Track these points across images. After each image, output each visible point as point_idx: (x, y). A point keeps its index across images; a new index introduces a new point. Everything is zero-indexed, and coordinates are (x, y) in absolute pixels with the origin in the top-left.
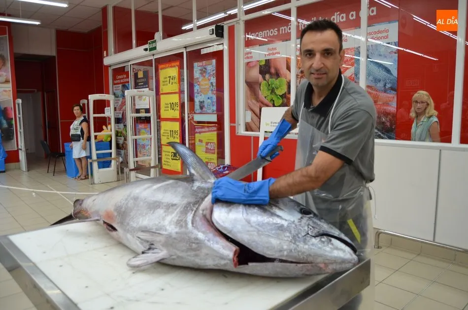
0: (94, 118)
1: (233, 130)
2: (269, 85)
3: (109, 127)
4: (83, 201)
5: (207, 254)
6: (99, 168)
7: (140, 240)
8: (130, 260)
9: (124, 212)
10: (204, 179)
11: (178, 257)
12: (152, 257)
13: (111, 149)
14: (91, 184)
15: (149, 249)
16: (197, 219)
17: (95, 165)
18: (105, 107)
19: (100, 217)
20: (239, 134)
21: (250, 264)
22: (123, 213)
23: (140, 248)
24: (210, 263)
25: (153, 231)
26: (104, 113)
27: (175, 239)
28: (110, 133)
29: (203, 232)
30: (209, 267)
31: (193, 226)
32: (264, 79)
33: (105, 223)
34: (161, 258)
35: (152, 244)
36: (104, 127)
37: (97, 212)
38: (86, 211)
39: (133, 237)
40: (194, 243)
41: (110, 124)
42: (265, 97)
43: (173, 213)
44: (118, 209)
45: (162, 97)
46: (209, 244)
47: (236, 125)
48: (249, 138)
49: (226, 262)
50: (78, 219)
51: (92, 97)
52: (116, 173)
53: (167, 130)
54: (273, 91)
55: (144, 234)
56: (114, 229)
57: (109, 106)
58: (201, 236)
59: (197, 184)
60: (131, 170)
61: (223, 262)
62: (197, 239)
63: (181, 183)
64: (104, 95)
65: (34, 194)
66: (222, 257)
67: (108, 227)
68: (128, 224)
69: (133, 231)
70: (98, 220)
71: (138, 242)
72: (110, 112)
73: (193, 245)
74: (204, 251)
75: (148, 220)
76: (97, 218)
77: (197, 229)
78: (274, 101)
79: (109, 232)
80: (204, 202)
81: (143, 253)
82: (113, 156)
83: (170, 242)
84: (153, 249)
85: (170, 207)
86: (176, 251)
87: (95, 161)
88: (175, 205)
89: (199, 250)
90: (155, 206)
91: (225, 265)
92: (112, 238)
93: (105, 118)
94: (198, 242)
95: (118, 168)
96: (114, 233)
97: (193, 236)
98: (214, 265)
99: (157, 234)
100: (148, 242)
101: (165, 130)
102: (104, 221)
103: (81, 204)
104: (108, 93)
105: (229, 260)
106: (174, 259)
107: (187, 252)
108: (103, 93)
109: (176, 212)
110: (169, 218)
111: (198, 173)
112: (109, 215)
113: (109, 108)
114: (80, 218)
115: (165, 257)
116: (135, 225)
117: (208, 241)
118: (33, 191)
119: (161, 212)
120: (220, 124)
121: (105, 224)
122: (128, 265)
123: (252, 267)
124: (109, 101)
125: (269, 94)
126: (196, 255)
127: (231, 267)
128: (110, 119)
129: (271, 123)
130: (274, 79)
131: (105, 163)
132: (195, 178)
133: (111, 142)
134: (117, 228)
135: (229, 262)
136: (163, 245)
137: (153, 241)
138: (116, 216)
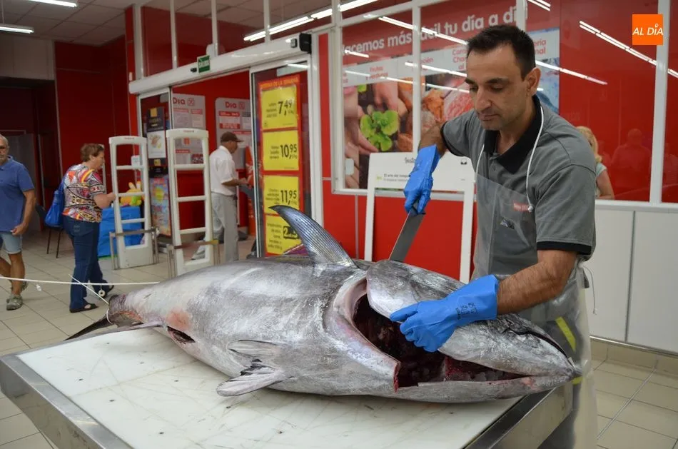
1: (327, 186)
2: (373, 121)
3: (138, 184)
5: (352, 373)
6: (127, 244)
7: (235, 354)
8: (221, 385)
9: (206, 313)
10: (331, 260)
11: (301, 378)
12: (258, 379)
13: (142, 216)
14: (115, 269)
15: (253, 367)
16: (332, 320)
17: (121, 241)
18: (132, 155)
19: (163, 321)
20: (336, 193)
21: (421, 385)
22: (203, 317)
23: (237, 367)
24: (355, 387)
25: (258, 339)
26: (130, 164)
27: (297, 350)
28: (139, 193)
29: (344, 340)
30: (352, 393)
31: (326, 331)
32: (365, 111)
33: (170, 329)
34: (273, 381)
35: (259, 360)
36: (131, 185)
37: (155, 314)
38: (133, 312)
39: (224, 350)
40: (329, 356)
41: (139, 179)
42: (368, 139)
43: (289, 312)
44: (194, 309)
46: (354, 357)
47: (332, 179)
48: (351, 198)
49: (382, 383)
51: (114, 141)
52: (152, 252)
53: (275, 190)
54: (379, 130)
55: (244, 345)
56: (189, 339)
57: (137, 153)
58: (339, 345)
59: (320, 268)
60: (177, 248)
61: (377, 384)
62: (333, 350)
63: (293, 267)
64: (130, 137)
66: (376, 377)
67: (178, 336)
68: (214, 331)
69: (222, 342)
70: (158, 326)
71: (232, 358)
72: (139, 163)
73: (328, 359)
74: (346, 368)
76: (156, 323)
77: (334, 336)
78: (379, 144)
79: (178, 343)
80: (337, 295)
81: (243, 373)
82: (147, 227)
83: (288, 356)
84: (260, 367)
85: (282, 304)
86: (299, 369)
87: (120, 234)
88: (291, 300)
89: (338, 367)
90: (255, 304)
91: (380, 388)
93: (131, 172)
94: (334, 353)
95: (154, 246)
96: (189, 345)
97: (327, 346)
98: (361, 390)
99: (266, 345)
100: (249, 356)
101: (271, 190)
102: (168, 327)
103: (122, 302)
104: (136, 134)
105: (388, 380)
106: (294, 382)
107: (318, 370)
108: (128, 134)
109: (294, 312)
110: (284, 320)
111: (321, 251)
112: (178, 318)
113: (138, 157)
115: (280, 379)
116: (226, 332)
117: (353, 353)
119: (268, 311)
121: (172, 333)
123: (425, 390)
124: (137, 147)
125: (373, 134)
126: (333, 375)
127: (389, 390)
128: (139, 172)
129: (385, 175)
130: (380, 113)
131: (134, 237)
132: (316, 259)
133: (142, 206)
134: (192, 337)
135: (387, 383)
136: (276, 361)
137: (259, 355)
138: (192, 319)
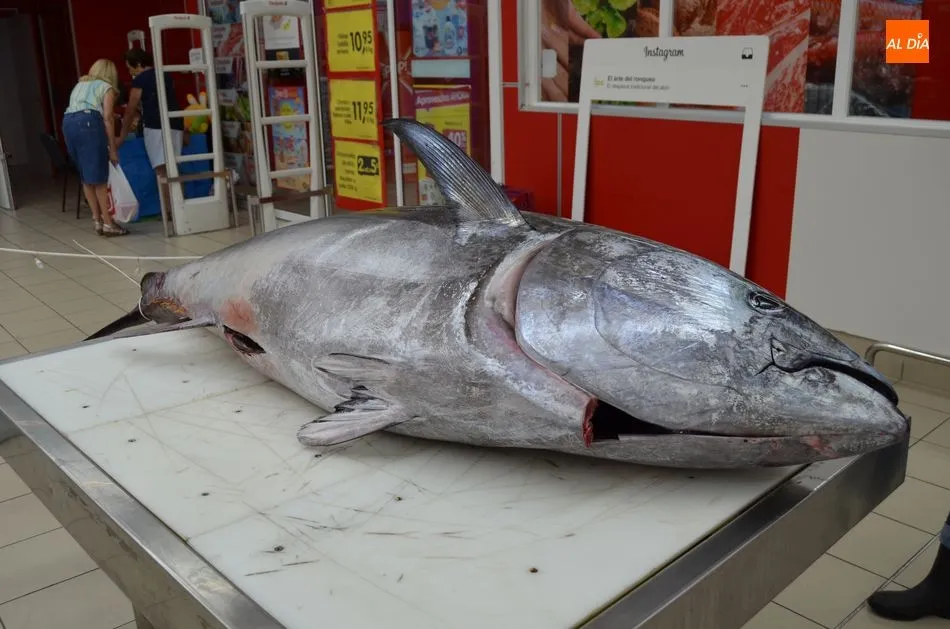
0: (167, 75)
1: (510, 97)
3: (202, 97)
4: (163, 276)
5: (512, 414)
6: (187, 195)
7: (326, 375)
8: (304, 427)
9: (279, 304)
10: (487, 217)
11: (433, 420)
12: (362, 419)
13: (210, 150)
14: (170, 236)
15: (355, 399)
16: (481, 321)
17: (176, 191)
18: (190, 48)
19: (216, 317)
20: (526, 109)
21: (624, 438)
22: (275, 307)
23: (331, 396)
24: (520, 435)
25: (360, 353)
26: (188, 63)
27: (422, 373)
28: (203, 112)
29: (500, 358)
30: (515, 444)
31: (470, 342)
33: (228, 331)
34: (387, 423)
35: (362, 388)
36: (191, 98)
37: (205, 305)
38: (176, 302)
39: (309, 368)
40: (475, 385)
41: (204, 89)
42: (584, 17)
43: (411, 307)
44: (263, 297)
45: (331, 18)
46: (516, 387)
47: (519, 85)
48: (551, 117)
49: (564, 432)
50: (153, 323)
51: (158, 23)
52: (225, 211)
53: (345, 103)
54: (604, 2)
55: (338, 362)
56: (256, 348)
57: (199, 44)
58: (492, 366)
59: (466, 231)
60: (264, 201)
61: (555, 434)
62: (484, 375)
64: (186, 15)
65: (38, 262)
66: (553, 422)
67: (238, 342)
68: (293, 335)
69: (306, 352)
70: (209, 325)
71: (321, 382)
72: (201, 61)
73: (474, 389)
74: (504, 405)
75: (347, 326)
76: (207, 320)
77: (484, 350)
78: (605, 26)
79: (240, 353)
80: (493, 278)
81: (339, 409)
82: (218, 167)
83: (408, 382)
84: (365, 399)
85: (401, 290)
86: (427, 405)
87: (175, 180)
88: (416, 285)
89: (490, 403)
90: (358, 290)
91: (561, 440)
92: (250, 367)
93: (190, 75)
94: (486, 381)
95: (229, 198)
96: (256, 358)
97: (471, 367)
98: (529, 441)
99: (373, 363)
100: (348, 380)
102: (226, 327)
103: (159, 285)
104: (195, 11)
105: (572, 428)
106: (421, 424)
107: (457, 406)
108: (183, 12)
109: (419, 306)
110: (402, 320)
112: (238, 312)
113: (200, 50)
114: (158, 320)
115: (398, 420)
116: (310, 338)
117: (515, 380)
118: (35, 256)
119: (379, 303)
120: (477, 85)
121: (230, 336)
122: (300, 439)
124: (198, 33)
125: (594, 9)
126: (482, 416)
127: (577, 445)
128: (202, 77)
129: (609, 78)
131: (197, 188)
132: (462, 213)
133: (209, 133)
134: (260, 344)
135: (571, 433)
136: (390, 391)
137: (363, 379)
138: (259, 314)
